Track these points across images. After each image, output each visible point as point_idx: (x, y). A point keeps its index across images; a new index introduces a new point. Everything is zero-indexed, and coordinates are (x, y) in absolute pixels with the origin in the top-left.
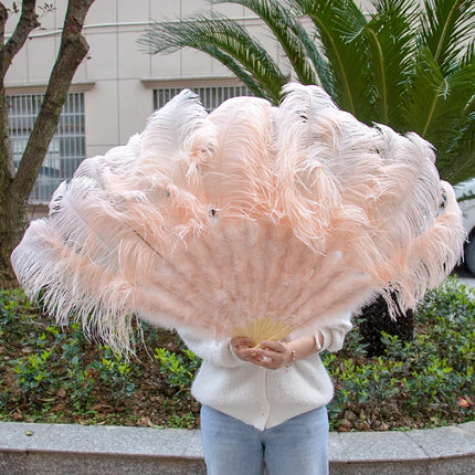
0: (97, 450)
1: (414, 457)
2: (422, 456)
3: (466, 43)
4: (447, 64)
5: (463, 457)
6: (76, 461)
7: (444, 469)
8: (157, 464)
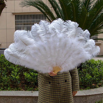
0: (12, 95)
1: (83, 95)
2: (85, 95)
3: (93, 5)
4: (88, 9)
5: (94, 95)
6: (7, 98)
7: (90, 98)
8: (26, 98)
